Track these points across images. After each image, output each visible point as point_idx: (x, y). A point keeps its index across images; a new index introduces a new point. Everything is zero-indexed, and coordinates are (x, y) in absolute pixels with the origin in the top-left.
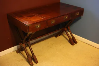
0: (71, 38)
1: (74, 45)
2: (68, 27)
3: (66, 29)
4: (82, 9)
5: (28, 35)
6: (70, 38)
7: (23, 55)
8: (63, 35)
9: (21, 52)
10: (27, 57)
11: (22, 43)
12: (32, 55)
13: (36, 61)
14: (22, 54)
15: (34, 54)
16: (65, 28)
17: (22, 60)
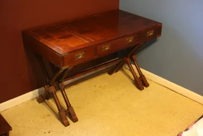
0: (139, 76)
1: (143, 89)
2: (134, 57)
3: (129, 60)
4: (159, 25)
5: (61, 71)
6: (137, 76)
7: (50, 107)
8: (123, 70)
9: (46, 100)
10: (59, 110)
11: (50, 86)
12: (68, 106)
13: (73, 118)
14: (48, 105)
15: (70, 105)
16: (127, 57)
17: (48, 115)
